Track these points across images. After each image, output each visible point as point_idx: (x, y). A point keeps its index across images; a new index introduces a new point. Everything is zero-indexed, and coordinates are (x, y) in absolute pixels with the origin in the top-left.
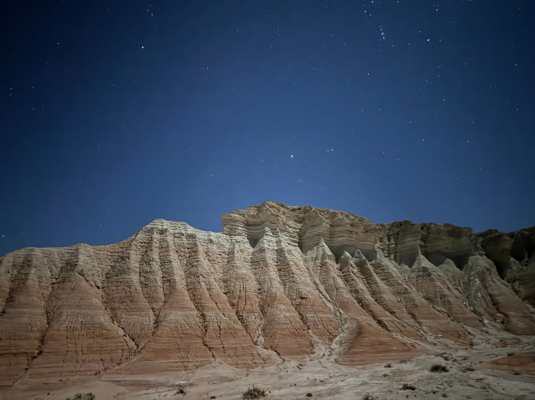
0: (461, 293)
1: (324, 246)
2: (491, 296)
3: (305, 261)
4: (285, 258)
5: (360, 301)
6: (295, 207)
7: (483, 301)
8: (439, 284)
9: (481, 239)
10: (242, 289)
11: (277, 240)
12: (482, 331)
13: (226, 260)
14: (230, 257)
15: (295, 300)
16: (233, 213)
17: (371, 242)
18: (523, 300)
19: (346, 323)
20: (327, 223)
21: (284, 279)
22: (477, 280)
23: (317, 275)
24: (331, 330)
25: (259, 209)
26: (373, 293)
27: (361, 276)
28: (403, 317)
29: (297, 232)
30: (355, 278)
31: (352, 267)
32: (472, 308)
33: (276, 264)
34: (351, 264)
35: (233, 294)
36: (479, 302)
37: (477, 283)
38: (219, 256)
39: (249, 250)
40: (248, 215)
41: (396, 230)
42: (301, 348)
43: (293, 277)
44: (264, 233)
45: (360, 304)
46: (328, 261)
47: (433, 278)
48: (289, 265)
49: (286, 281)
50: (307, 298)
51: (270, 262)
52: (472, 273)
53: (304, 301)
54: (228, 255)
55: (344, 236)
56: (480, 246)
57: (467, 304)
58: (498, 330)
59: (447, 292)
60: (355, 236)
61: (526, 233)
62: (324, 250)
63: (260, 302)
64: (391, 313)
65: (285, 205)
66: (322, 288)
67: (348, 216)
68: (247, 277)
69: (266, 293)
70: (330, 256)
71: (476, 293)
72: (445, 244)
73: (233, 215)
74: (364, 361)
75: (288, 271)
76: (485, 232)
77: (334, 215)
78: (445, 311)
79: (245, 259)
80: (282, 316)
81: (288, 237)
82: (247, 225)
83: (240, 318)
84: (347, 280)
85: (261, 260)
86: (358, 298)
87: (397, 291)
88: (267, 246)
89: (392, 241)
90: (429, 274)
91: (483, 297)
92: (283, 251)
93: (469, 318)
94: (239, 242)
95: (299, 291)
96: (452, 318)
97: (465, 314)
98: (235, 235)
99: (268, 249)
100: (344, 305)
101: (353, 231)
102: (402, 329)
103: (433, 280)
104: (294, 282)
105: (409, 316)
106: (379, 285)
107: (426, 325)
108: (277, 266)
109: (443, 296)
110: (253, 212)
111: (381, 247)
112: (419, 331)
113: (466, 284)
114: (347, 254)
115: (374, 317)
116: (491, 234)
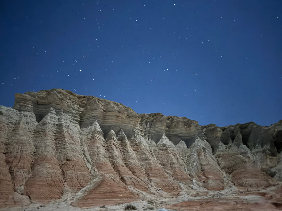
0: (185, 162)
1: (96, 125)
2: (201, 165)
3: (81, 134)
4: (62, 131)
5: (113, 164)
6: (81, 95)
7: (196, 168)
8: (171, 155)
9: (204, 130)
10: (19, 151)
11: (59, 118)
12: (190, 187)
13: (12, 129)
14: (16, 127)
15: (62, 161)
16: (25, 94)
17: (132, 124)
18: (222, 169)
19: (96, 178)
20: (101, 109)
21: (58, 146)
22: (195, 154)
23: (87, 145)
24: (83, 183)
25: (49, 93)
26: (125, 159)
27: (120, 147)
28: (140, 176)
29: (80, 114)
30: (114, 148)
31: (114, 141)
32: (189, 172)
33: (55, 135)
34: (113, 139)
35: (11, 155)
36: (193, 169)
37: (195, 157)
38: (7, 125)
39: (35, 123)
40: (38, 97)
41: (152, 118)
42: (51, 195)
43: (65, 145)
44: (48, 112)
45: (113, 166)
46: (97, 135)
47: (168, 151)
48: (64, 136)
49: (59, 147)
50: (71, 160)
51: (50, 133)
52: (194, 150)
53: (68, 162)
54: (15, 125)
55: (113, 119)
56: (204, 134)
57: (187, 169)
58: (200, 186)
59: (175, 161)
60: (121, 119)
61: (232, 128)
62: (95, 128)
63: (32, 162)
64: (133, 173)
65: (73, 93)
66: (87, 154)
67: (118, 105)
68: (26, 143)
69: (39, 155)
70: (99, 132)
71: (193, 163)
72: (181, 130)
73: (24, 95)
74: (92, 204)
75: (62, 140)
76: (208, 125)
77: (108, 104)
78: (171, 173)
79: (29, 130)
80: (45, 172)
81: (70, 117)
82: (37, 104)
83: (11, 172)
84: (108, 149)
85: (41, 131)
86: (112, 162)
87: (141, 158)
88: (50, 121)
89: (148, 126)
90: (166, 149)
91: (197, 166)
92: (62, 125)
93: (184, 179)
94: (27, 116)
95: (67, 155)
96: (174, 178)
97: (183, 176)
98: (24, 111)
99: (49, 123)
100: (99, 166)
101: (119, 116)
102: (136, 183)
103: (168, 153)
104: (64, 148)
105: (145, 175)
106: (130, 153)
107: (154, 181)
108: (55, 136)
109: (172, 163)
110: (43, 94)
111: (141, 129)
112: (148, 185)
113: (189, 157)
114: (112, 131)
115: (119, 175)
116: (211, 126)
